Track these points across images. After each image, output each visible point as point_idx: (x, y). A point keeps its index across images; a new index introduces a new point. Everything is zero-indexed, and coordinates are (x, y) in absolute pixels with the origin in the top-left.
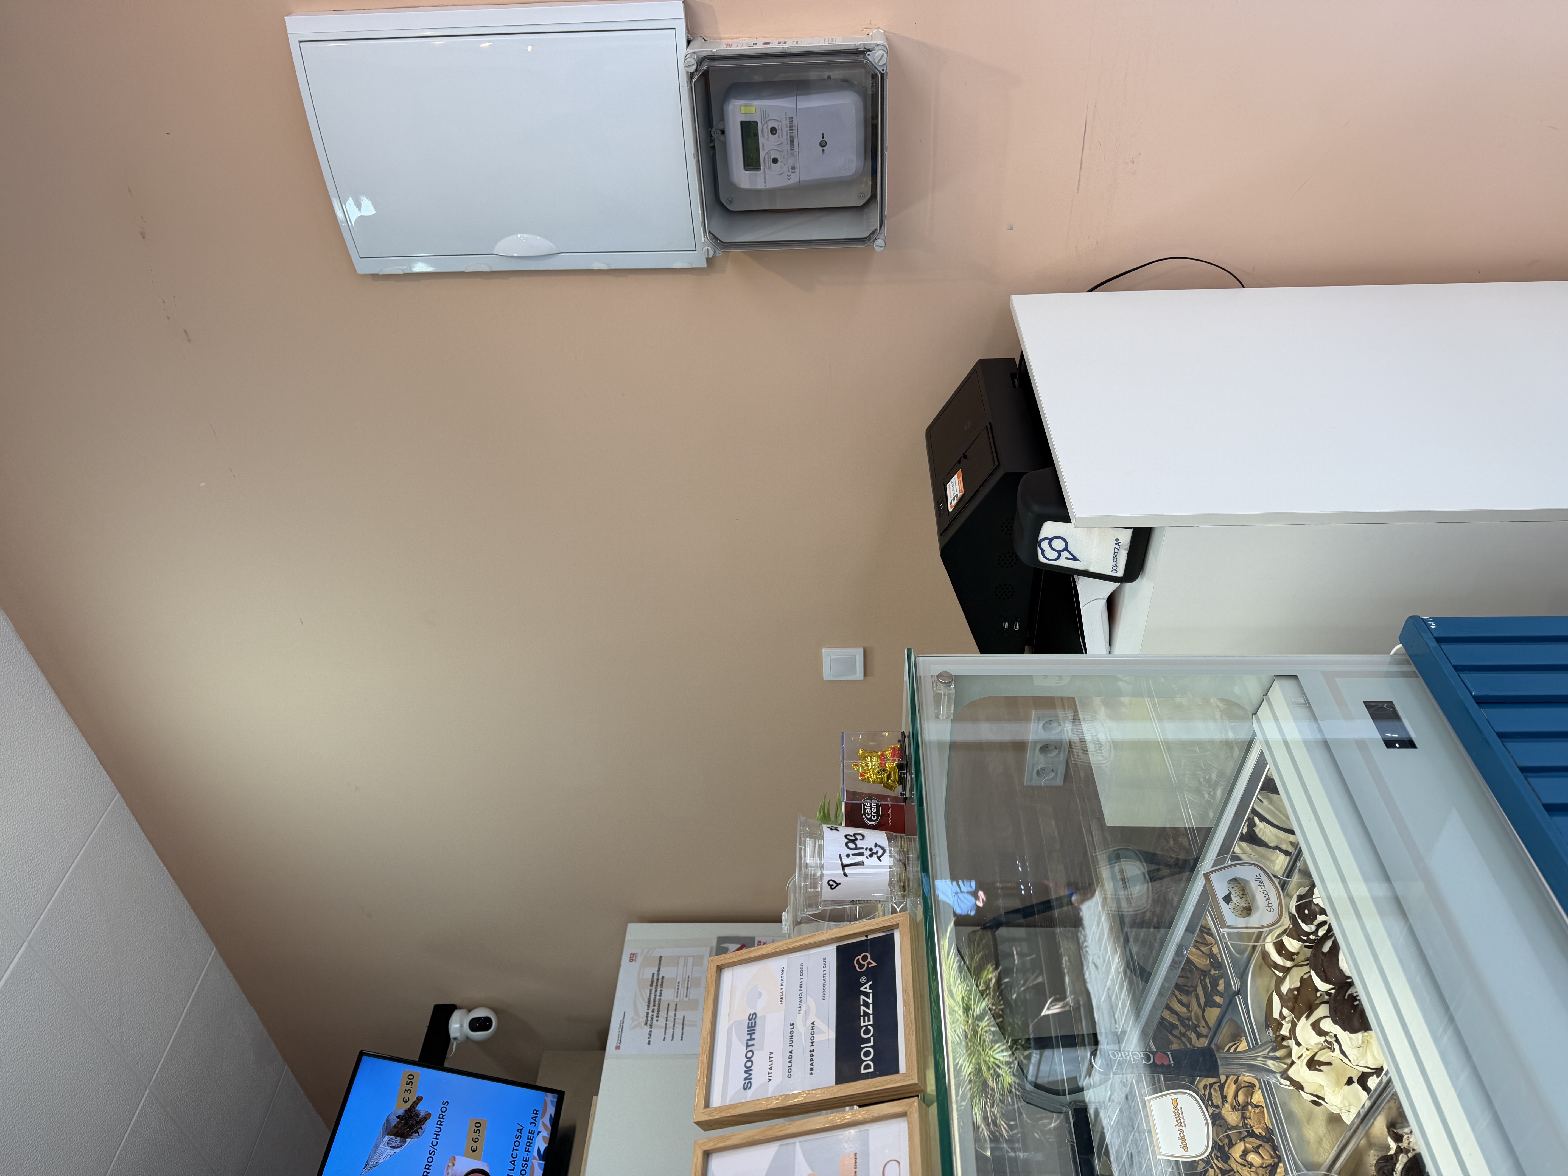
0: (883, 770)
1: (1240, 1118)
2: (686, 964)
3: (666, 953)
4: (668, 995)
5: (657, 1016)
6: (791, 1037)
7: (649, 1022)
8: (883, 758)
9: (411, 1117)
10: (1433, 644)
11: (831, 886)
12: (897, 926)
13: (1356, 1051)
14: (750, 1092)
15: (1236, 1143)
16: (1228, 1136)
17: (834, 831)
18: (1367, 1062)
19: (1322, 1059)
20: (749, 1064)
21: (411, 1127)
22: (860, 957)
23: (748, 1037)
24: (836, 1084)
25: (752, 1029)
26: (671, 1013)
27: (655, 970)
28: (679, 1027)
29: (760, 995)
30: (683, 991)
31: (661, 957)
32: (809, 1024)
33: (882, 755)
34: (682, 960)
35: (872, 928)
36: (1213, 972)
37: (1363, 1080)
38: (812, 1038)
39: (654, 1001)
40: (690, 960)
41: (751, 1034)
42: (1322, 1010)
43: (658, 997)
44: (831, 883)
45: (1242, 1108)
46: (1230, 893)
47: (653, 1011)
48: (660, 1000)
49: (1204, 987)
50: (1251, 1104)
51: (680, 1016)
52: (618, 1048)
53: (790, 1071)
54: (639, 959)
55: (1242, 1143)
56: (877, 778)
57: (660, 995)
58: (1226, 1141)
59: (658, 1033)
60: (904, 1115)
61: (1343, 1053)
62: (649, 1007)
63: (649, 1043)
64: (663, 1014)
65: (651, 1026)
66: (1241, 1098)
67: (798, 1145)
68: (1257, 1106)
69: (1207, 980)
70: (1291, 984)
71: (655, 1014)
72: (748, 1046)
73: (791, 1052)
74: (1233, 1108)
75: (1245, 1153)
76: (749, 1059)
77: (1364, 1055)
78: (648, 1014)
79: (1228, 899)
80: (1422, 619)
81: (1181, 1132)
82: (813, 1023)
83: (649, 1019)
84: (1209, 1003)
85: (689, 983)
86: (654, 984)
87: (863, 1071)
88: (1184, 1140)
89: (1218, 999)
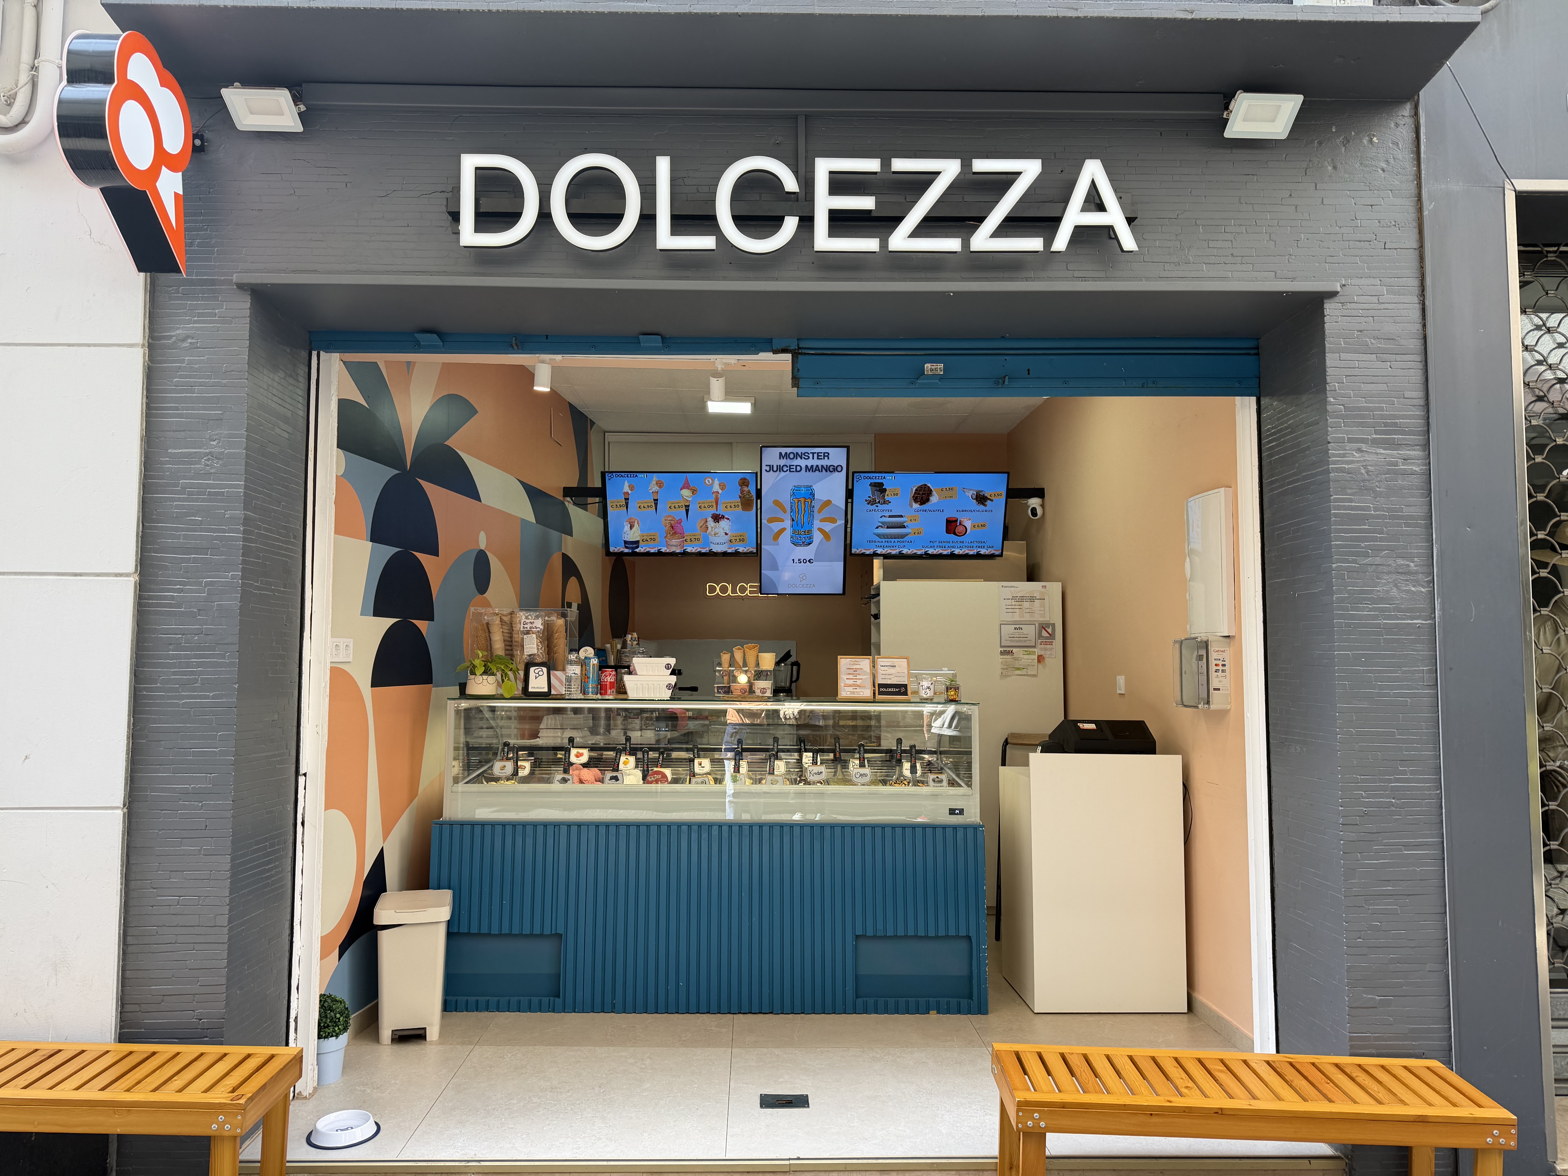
2: (1040, 611)
3: (1046, 601)
4: (1026, 604)
5: (1017, 601)
7: (1014, 598)
9: (984, 499)
26: (1018, 607)
27: (1038, 597)
28: (1012, 610)
30: (1028, 611)
31: (1044, 599)
34: (1043, 609)
39: (1023, 599)
40: (1043, 612)
47: (1019, 599)
48: (1024, 601)
51: (1017, 610)
52: (1002, 586)
54: (1043, 590)
57: (1026, 601)
59: (1009, 602)
62: (1020, 597)
63: (1004, 599)
64: (1018, 603)
65: (1012, 599)
78: (1017, 597)
85: (1031, 613)
86: (1031, 598)
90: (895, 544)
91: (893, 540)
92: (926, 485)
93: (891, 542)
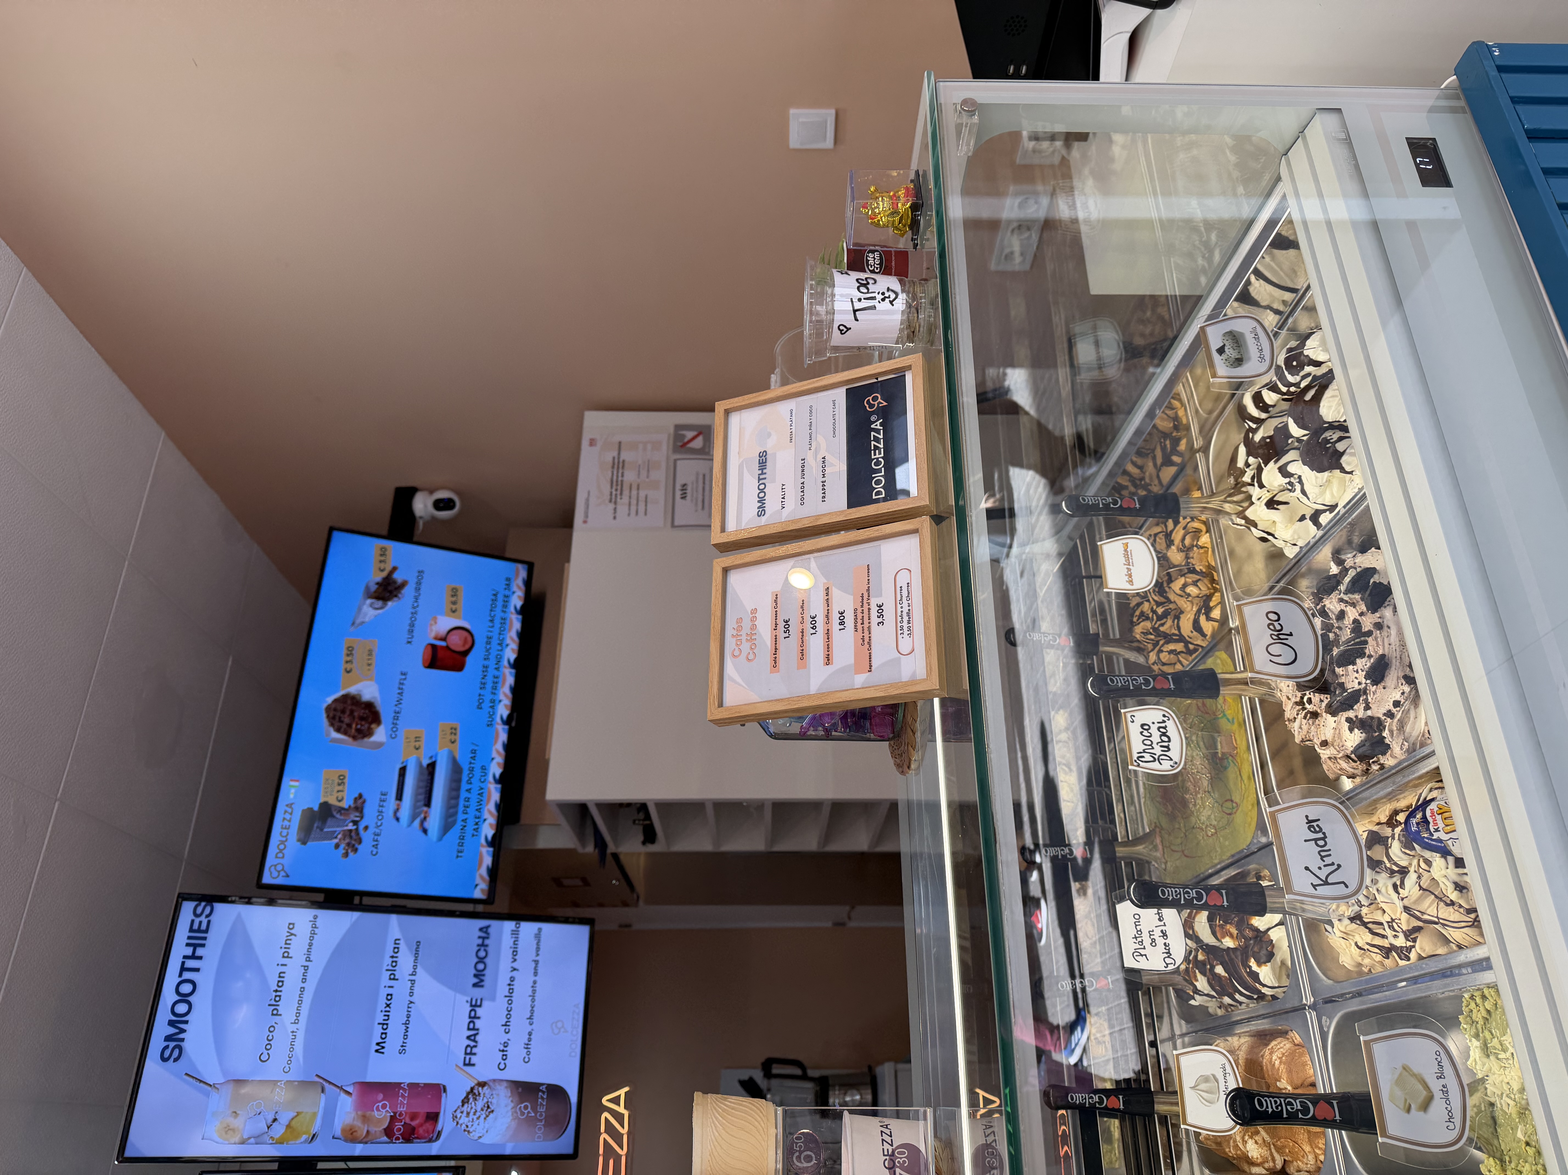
0: (895, 213)
1: (1184, 557)
2: (645, 449)
3: (625, 438)
4: (630, 476)
5: (621, 494)
6: (803, 471)
7: (613, 500)
8: (895, 198)
9: (389, 584)
10: (1494, 73)
11: (841, 331)
12: (909, 368)
13: (1317, 490)
14: (763, 520)
15: (1176, 579)
16: (1169, 574)
17: (845, 275)
18: (1324, 500)
19: (1280, 499)
20: (762, 495)
21: (391, 592)
22: (870, 398)
23: (760, 472)
24: (849, 507)
25: (763, 464)
26: (634, 492)
27: (615, 454)
28: (642, 504)
29: (769, 435)
30: (644, 473)
31: (620, 443)
32: (820, 459)
33: (894, 195)
34: (641, 447)
35: (884, 370)
36: (1174, 434)
37: (1315, 518)
38: (824, 471)
39: (617, 481)
40: (649, 447)
41: (762, 470)
42: (1292, 455)
43: (620, 479)
44: (842, 328)
45: (1186, 550)
46: (1224, 345)
47: (616, 490)
48: (622, 481)
49: (1164, 449)
50: (1197, 546)
51: (642, 494)
52: (585, 522)
53: (802, 499)
54: (599, 444)
55: (1183, 578)
56: (888, 221)
57: (623, 476)
58: (1166, 578)
59: (622, 509)
60: (916, 531)
61: (1304, 492)
62: (612, 487)
63: (615, 518)
64: (626, 492)
65: (615, 503)
66: (1187, 541)
67: (812, 560)
68: (1202, 548)
69: (1168, 442)
70: (1264, 433)
71: (619, 492)
72: (759, 479)
73: (803, 483)
74: (1180, 550)
75: (1185, 586)
76: (762, 491)
77: (1322, 493)
78: (611, 493)
79: (1221, 351)
80: (1487, 45)
81: (1129, 570)
82: (824, 458)
83: (613, 496)
84: (1168, 462)
85: (649, 466)
86: (616, 466)
87: (874, 497)
88: (1130, 576)
89: (1176, 459)
90: (475, 791)
91: (463, 794)
92: (328, 709)
93: (467, 800)
